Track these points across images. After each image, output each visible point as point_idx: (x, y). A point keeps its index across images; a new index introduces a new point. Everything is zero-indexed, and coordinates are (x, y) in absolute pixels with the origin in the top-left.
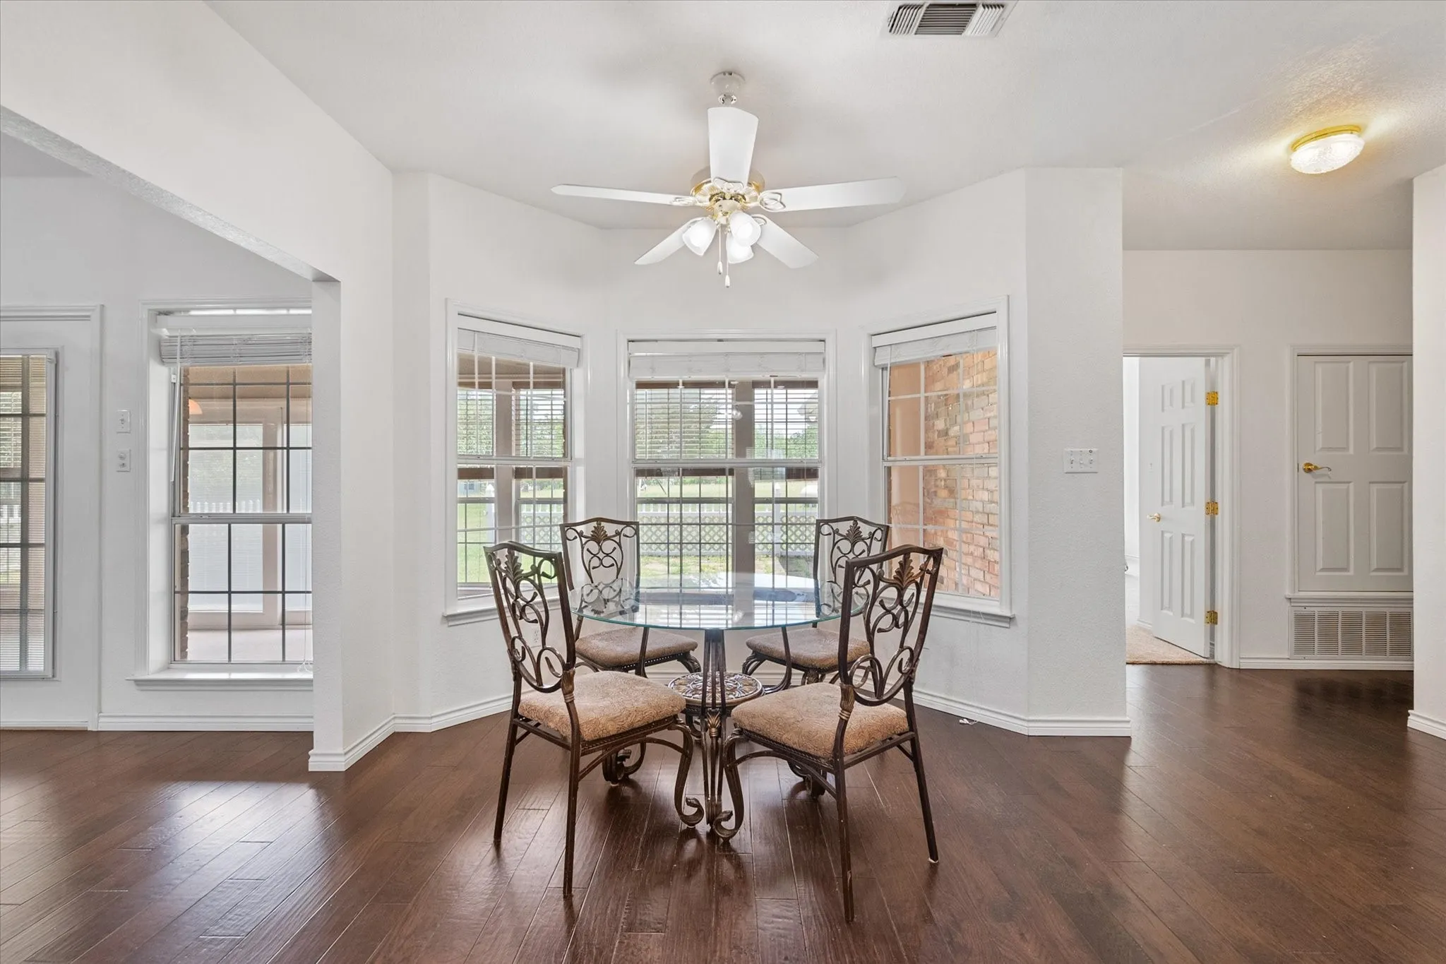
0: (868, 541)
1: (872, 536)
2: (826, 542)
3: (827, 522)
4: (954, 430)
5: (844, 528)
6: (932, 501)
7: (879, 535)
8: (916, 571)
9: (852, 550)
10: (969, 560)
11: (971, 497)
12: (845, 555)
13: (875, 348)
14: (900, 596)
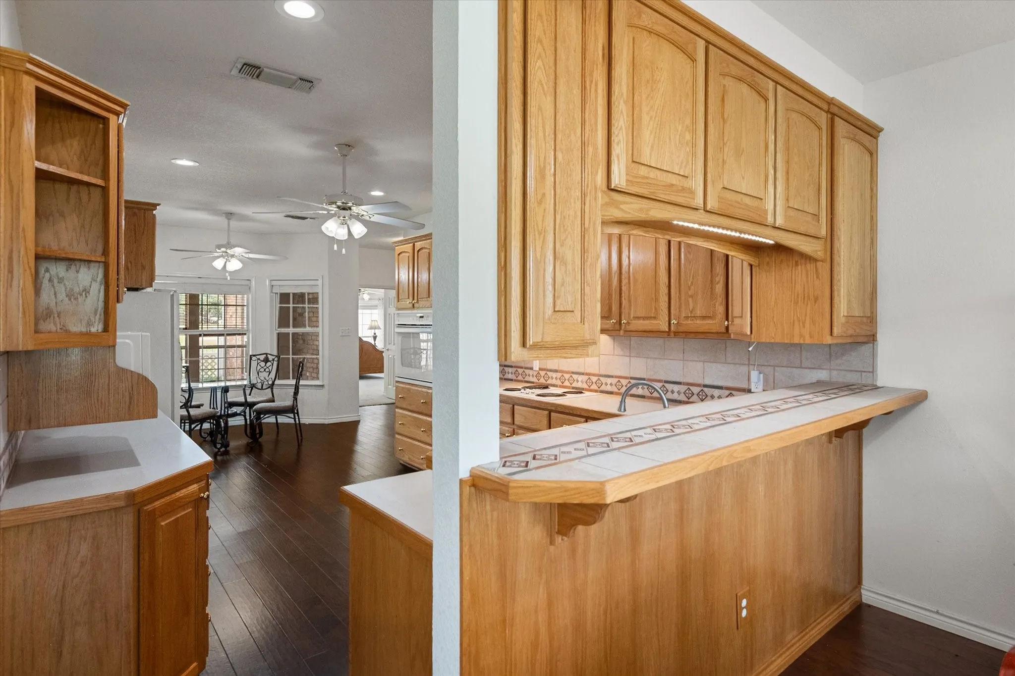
0: (272, 362)
1: (273, 360)
2: (254, 364)
3: (254, 356)
5: (262, 357)
6: (295, 346)
7: (276, 359)
9: (265, 365)
11: (312, 344)
12: (262, 367)
13: (272, 286)
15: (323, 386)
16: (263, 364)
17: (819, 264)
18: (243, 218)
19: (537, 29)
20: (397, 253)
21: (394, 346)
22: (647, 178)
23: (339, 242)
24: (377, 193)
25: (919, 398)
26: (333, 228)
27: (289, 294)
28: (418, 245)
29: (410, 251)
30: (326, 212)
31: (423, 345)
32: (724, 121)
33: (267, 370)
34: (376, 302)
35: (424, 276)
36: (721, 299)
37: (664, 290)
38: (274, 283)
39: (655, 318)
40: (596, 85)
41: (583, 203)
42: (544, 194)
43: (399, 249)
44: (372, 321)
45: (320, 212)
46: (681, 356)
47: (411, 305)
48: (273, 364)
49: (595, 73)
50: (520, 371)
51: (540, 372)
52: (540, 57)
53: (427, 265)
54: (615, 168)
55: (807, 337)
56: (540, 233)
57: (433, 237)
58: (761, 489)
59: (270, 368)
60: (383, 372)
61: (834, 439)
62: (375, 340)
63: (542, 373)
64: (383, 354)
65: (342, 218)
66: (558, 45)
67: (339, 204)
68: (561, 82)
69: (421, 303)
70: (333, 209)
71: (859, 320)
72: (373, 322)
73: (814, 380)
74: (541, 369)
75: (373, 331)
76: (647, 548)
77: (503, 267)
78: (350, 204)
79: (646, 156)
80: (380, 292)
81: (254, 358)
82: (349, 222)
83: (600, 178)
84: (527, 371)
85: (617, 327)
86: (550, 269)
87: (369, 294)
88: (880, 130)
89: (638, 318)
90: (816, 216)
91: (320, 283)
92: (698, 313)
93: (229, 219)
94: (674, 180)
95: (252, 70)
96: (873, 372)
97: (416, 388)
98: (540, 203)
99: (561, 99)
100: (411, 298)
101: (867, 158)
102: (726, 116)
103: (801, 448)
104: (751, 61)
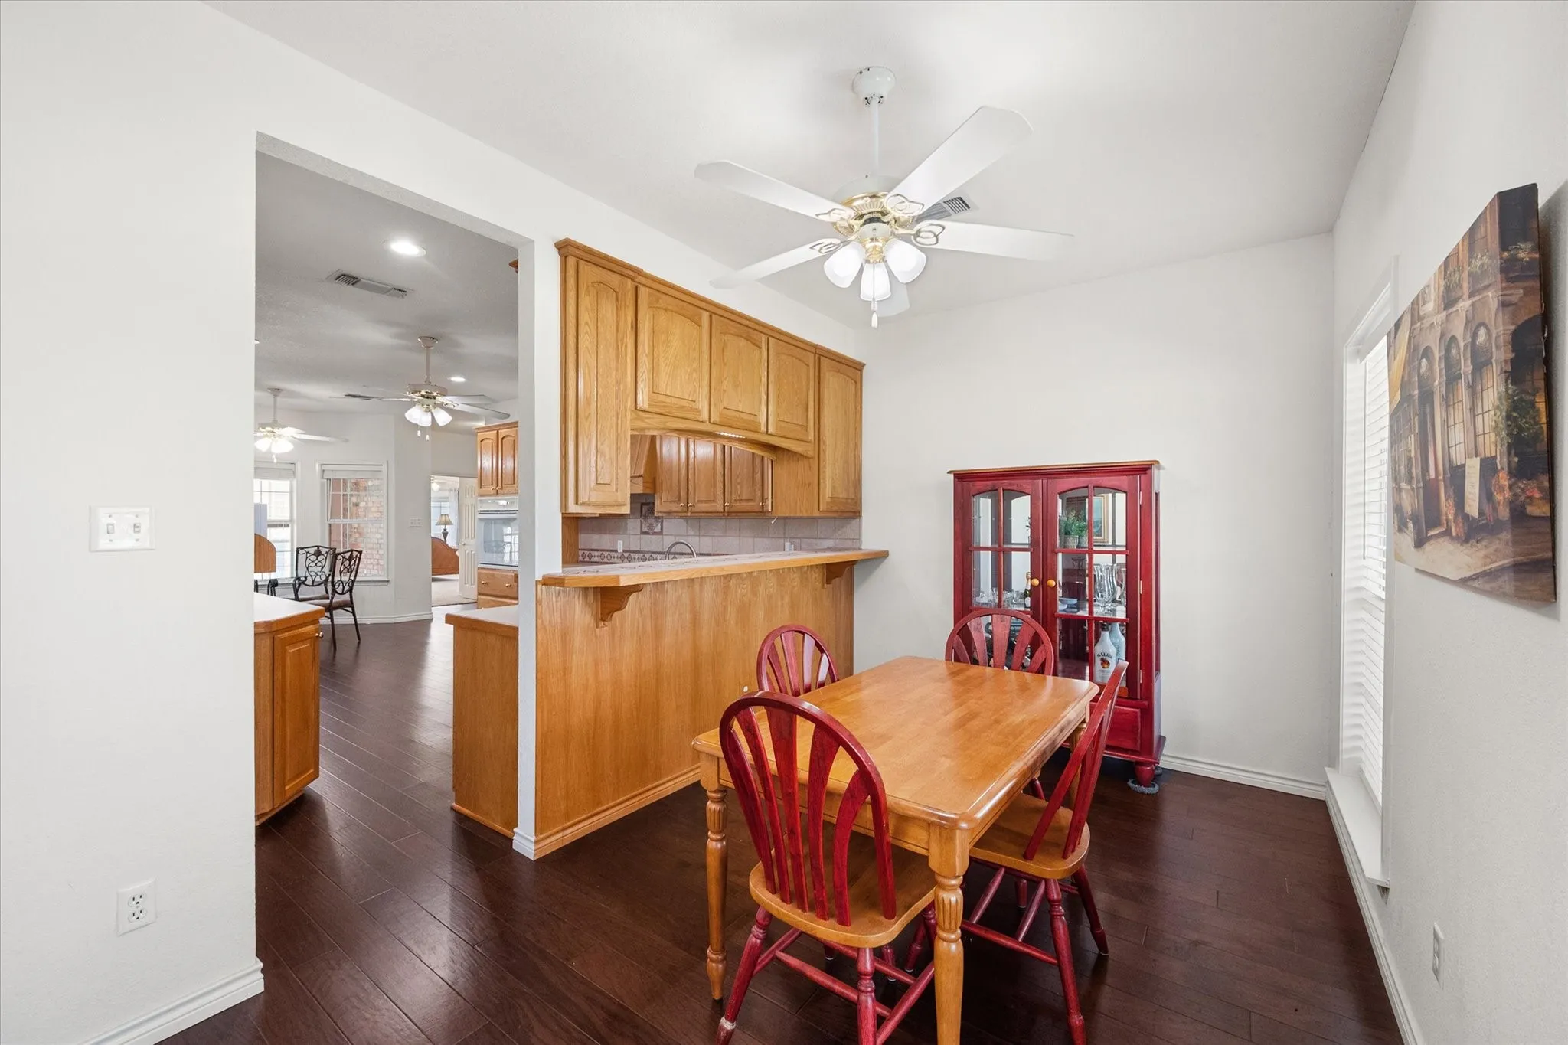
0: (325, 555)
1: (327, 553)
2: (302, 558)
3: (302, 548)
4: (362, 504)
5: (312, 550)
7: (331, 552)
8: (354, 556)
9: (317, 559)
10: (371, 566)
12: (313, 561)
13: (324, 471)
14: (350, 563)
15: (388, 581)
16: (313, 558)
17: (811, 460)
18: (292, 394)
19: (584, 317)
20: (480, 438)
21: (472, 541)
22: (665, 402)
23: (422, 428)
24: (458, 379)
25: (883, 555)
26: (417, 416)
27: (340, 479)
28: (503, 433)
29: (494, 437)
30: (409, 400)
31: (507, 539)
32: (725, 364)
33: (319, 564)
34: (447, 494)
35: (509, 464)
36: (759, 485)
37: (720, 478)
38: (324, 467)
39: (713, 501)
40: (626, 346)
41: (617, 418)
42: (590, 414)
43: (481, 436)
44: (442, 515)
45: (404, 400)
46: (738, 532)
47: (495, 492)
48: (326, 558)
49: (625, 340)
50: (606, 554)
51: (625, 554)
52: (587, 333)
53: (512, 452)
54: (640, 396)
55: (804, 511)
56: (587, 437)
57: (519, 424)
58: (761, 614)
59: (323, 562)
60: (458, 573)
61: (825, 585)
62: (445, 538)
63: (626, 554)
64: (457, 553)
65: (425, 406)
66: (599, 324)
67: (423, 392)
68: (601, 347)
69: (506, 490)
70: (417, 397)
71: (844, 501)
72: (443, 518)
73: (826, 547)
74: (625, 551)
75: (443, 527)
76: (668, 640)
77: (564, 456)
78: (435, 394)
79: (662, 388)
80: (454, 482)
81: (301, 551)
82: (433, 410)
83: (630, 403)
84: (612, 554)
85: (685, 509)
86: (593, 459)
87: (438, 483)
88: (864, 365)
89: (701, 501)
90: (805, 427)
91: (384, 468)
92: (744, 497)
93: (275, 396)
94: (685, 403)
95: (352, 280)
96: (859, 539)
97: (501, 573)
98: (587, 419)
99: (601, 356)
100: (495, 484)
101: (852, 386)
102: (725, 360)
103: (796, 589)
104: (747, 323)
